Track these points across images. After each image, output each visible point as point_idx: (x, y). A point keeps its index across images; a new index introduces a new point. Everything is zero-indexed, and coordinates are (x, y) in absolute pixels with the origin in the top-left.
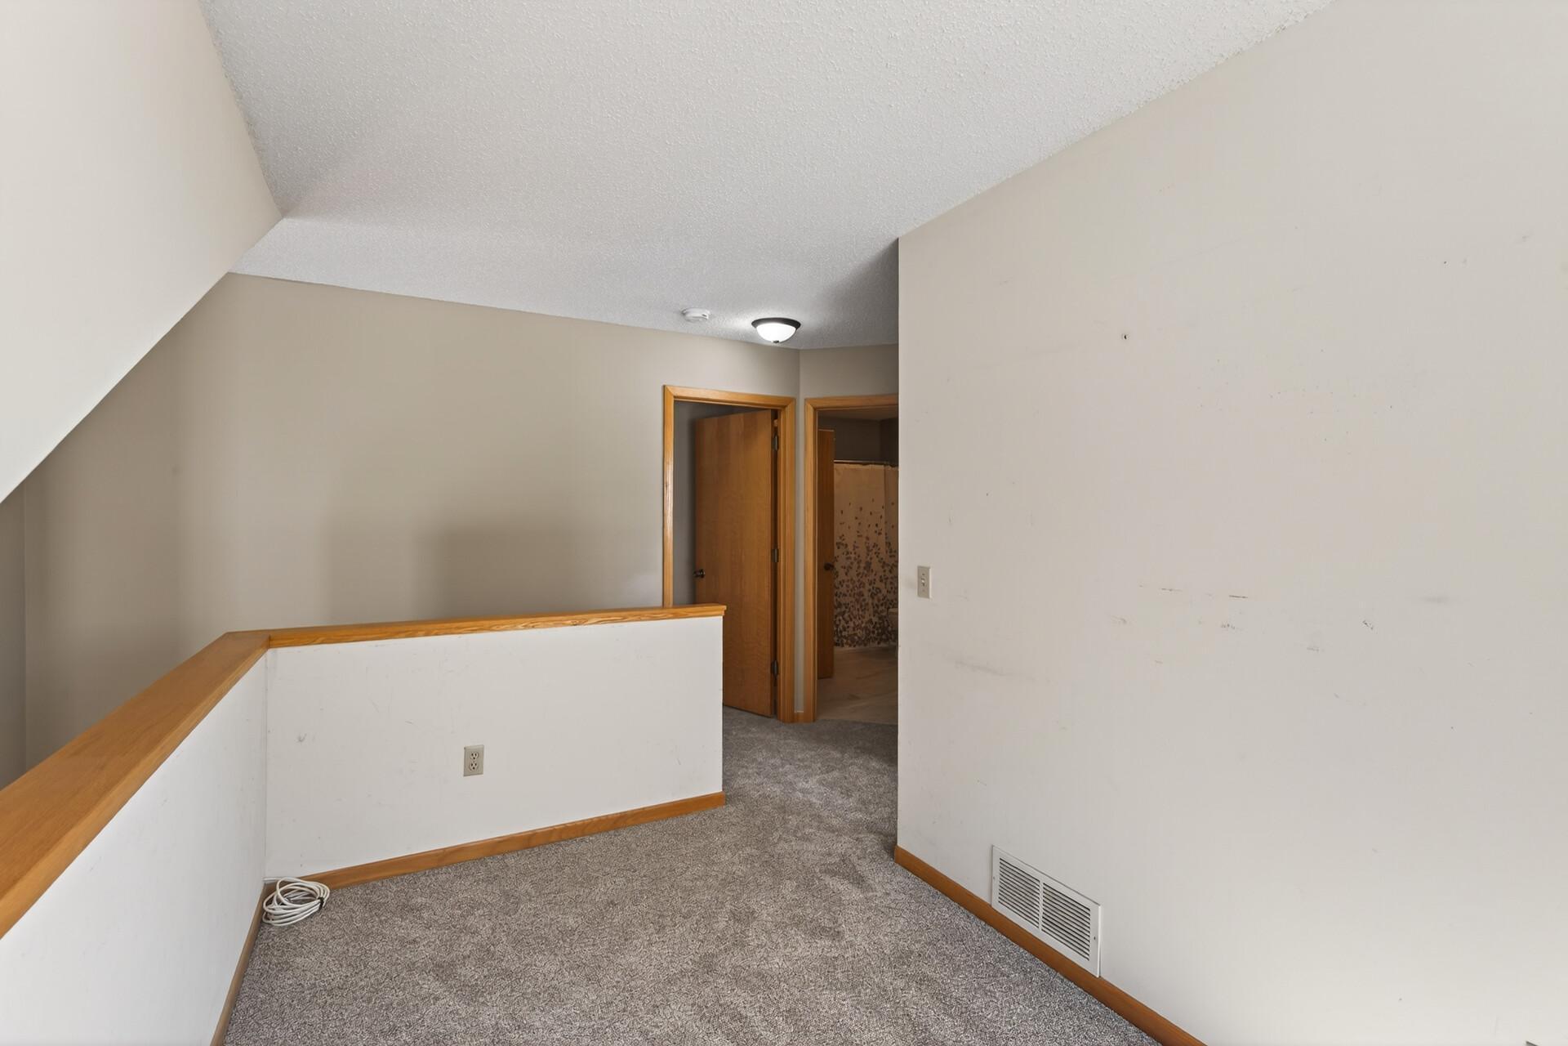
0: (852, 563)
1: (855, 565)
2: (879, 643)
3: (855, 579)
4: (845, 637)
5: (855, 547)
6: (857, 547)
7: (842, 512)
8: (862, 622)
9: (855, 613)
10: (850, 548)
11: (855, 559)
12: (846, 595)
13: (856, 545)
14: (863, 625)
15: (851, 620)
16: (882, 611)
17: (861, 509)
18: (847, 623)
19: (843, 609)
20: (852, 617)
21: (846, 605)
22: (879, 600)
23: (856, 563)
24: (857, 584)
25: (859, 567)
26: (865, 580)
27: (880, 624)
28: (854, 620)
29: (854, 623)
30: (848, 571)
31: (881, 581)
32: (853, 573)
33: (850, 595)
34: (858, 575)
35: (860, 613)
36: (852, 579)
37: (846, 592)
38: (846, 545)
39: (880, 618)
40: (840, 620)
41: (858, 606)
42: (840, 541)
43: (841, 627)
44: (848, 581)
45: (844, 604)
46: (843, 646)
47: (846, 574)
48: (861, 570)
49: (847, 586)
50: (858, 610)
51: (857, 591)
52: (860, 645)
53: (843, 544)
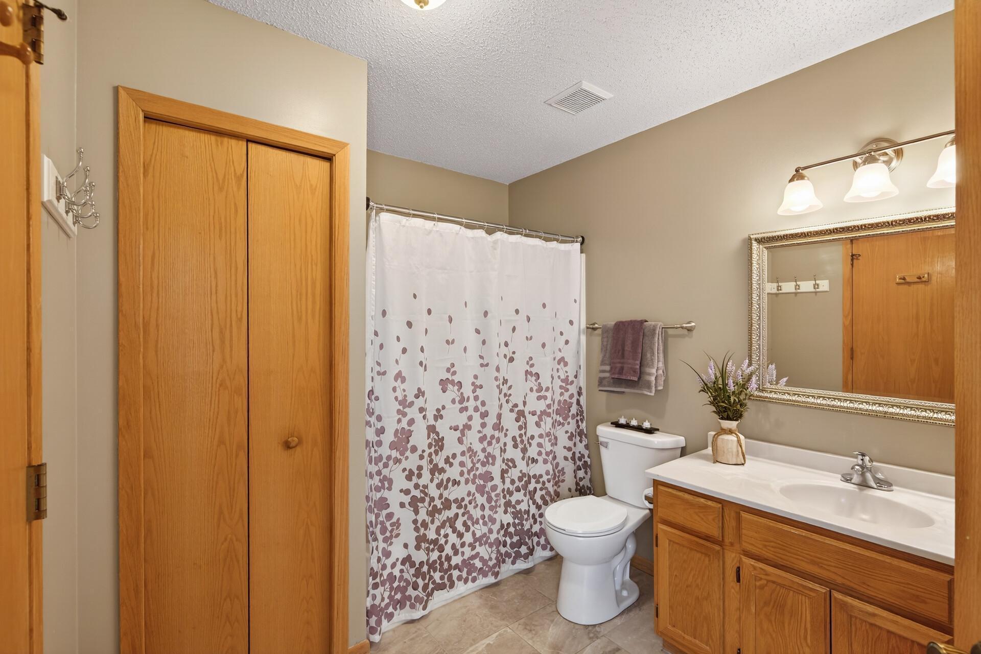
0: (470, 418)
1: (476, 422)
2: (513, 563)
3: (477, 447)
4: (457, 567)
5: (476, 387)
6: (481, 387)
7: (451, 320)
8: (491, 531)
9: (476, 513)
10: (467, 390)
11: (476, 409)
12: (458, 483)
13: (478, 383)
14: (493, 537)
15: (468, 529)
16: (518, 502)
17: (486, 314)
18: (460, 536)
19: (454, 509)
20: (469, 523)
21: (459, 502)
22: (513, 482)
23: (476, 416)
24: (482, 456)
25: (484, 425)
26: (495, 450)
27: (514, 525)
28: (472, 528)
29: (474, 534)
30: (463, 434)
31: (515, 446)
32: (472, 438)
33: (467, 482)
34: (482, 440)
35: (487, 512)
36: (470, 449)
37: (458, 478)
38: (460, 384)
39: (516, 515)
40: (446, 536)
41: (481, 500)
42: (449, 376)
43: (448, 550)
44: (463, 454)
45: (456, 501)
46: (452, 585)
47: (460, 441)
48: (488, 431)
49: (462, 464)
50: (483, 507)
51: (481, 470)
52: (485, 575)
53: (452, 382)
